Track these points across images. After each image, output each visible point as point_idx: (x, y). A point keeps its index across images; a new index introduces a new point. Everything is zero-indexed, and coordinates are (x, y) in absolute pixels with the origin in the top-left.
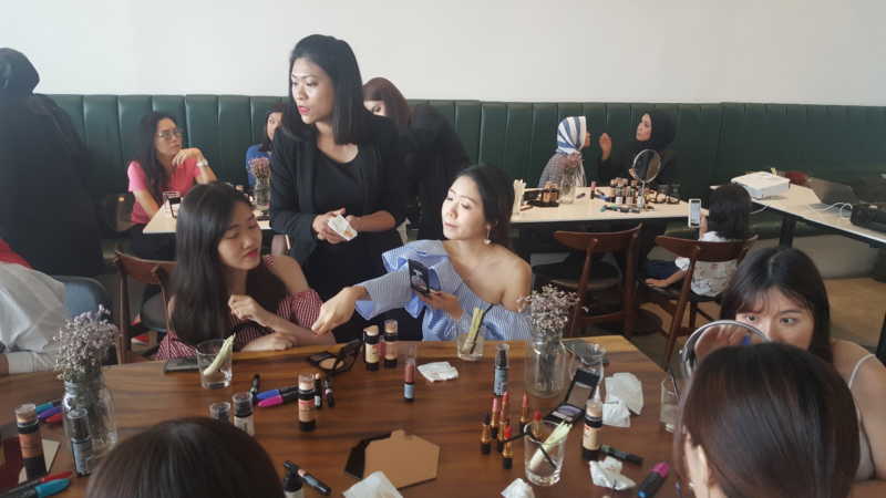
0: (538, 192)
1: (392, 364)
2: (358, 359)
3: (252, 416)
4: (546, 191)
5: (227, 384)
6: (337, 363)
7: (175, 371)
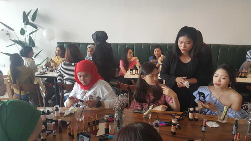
0: (240, 73)
1: (197, 120)
2: (187, 117)
3: (159, 128)
4: (243, 73)
5: (150, 118)
6: (181, 117)
7: (136, 113)
